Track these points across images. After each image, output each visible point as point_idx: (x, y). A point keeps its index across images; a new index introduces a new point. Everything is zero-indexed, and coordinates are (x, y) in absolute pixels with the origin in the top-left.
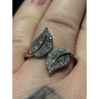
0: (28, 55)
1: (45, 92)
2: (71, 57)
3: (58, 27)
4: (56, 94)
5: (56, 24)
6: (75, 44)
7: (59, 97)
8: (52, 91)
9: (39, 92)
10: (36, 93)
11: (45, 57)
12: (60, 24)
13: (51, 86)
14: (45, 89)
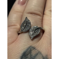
0: (20, 32)
1: (31, 49)
2: (41, 29)
3: (33, 16)
4: (36, 49)
5: (32, 15)
6: (42, 24)
7: (38, 51)
8: (34, 48)
9: (28, 49)
10: (26, 50)
11: (28, 31)
12: (34, 15)
13: (33, 46)
14: (31, 47)
